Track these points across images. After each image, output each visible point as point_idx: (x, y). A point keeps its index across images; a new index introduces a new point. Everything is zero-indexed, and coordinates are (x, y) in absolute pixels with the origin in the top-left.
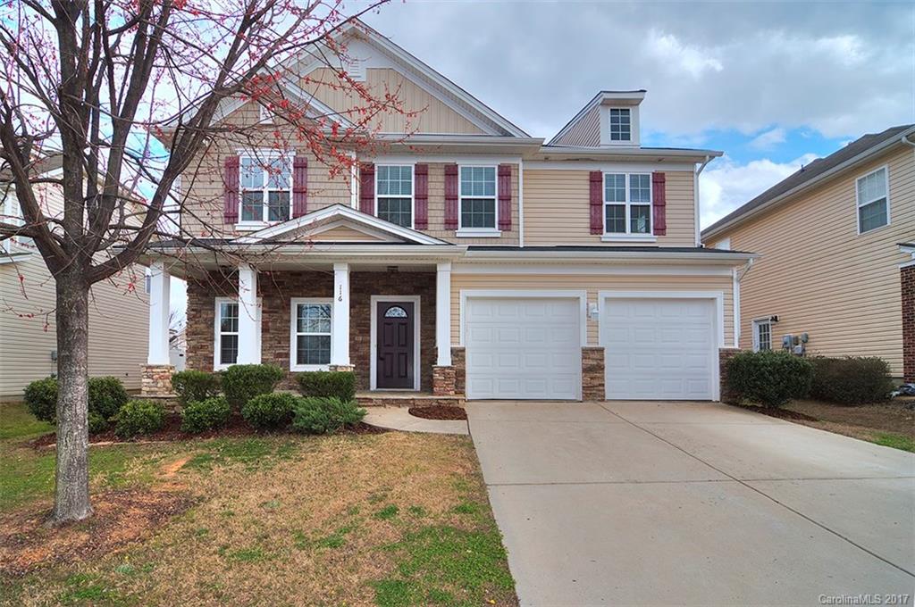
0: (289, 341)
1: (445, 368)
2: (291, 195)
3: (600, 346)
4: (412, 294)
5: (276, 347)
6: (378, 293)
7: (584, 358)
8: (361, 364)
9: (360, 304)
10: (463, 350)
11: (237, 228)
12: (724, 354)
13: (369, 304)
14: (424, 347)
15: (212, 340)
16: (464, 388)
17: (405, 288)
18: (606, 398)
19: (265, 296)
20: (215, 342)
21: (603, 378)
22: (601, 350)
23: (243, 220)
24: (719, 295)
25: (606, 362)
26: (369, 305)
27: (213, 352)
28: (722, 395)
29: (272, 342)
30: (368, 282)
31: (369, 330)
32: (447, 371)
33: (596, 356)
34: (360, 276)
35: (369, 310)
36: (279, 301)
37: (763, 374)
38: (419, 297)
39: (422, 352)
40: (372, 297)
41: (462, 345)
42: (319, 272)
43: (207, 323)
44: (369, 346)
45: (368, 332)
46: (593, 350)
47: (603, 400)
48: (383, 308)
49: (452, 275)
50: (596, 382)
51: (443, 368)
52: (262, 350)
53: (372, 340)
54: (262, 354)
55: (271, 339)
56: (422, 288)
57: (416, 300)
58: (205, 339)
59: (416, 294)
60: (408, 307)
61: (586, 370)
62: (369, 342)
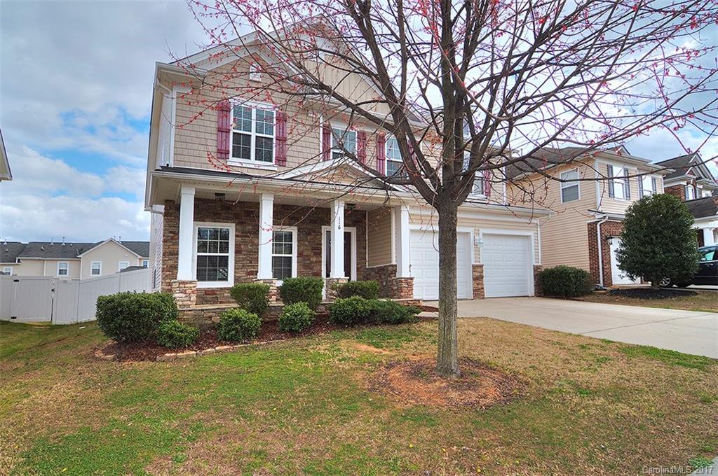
0: (258, 261)
2: (274, 141)
3: (481, 263)
4: (351, 226)
5: (248, 266)
6: (327, 224)
7: (473, 271)
11: (229, 164)
12: (536, 268)
13: (321, 233)
18: (485, 296)
19: (238, 223)
21: (482, 284)
22: (482, 266)
23: (233, 156)
24: (531, 233)
25: (484, 274)
28: (535, 292)
29: (244, 262)
30: (320, 216)
31: (321, 253)
32: (409, 280)
33: (479, 270)
35: (321, 238)
36: (250, 227)
37: (570, 278)
38: (355, 228)
39: (358, 270)
40: (323, 227)
42: (283, 205)
44: (321, 265)
46: (478, 266)
47: (483, 298)
50: (480, 287)
51: (406, 279)
52: (235, 269)
53: (323, 260)
54: (235, 272)
55: (244, 259)
56: (357, 221)
57: (353, 231)
59: (354, 226)
61: (475, 279)
62: (321, 262)
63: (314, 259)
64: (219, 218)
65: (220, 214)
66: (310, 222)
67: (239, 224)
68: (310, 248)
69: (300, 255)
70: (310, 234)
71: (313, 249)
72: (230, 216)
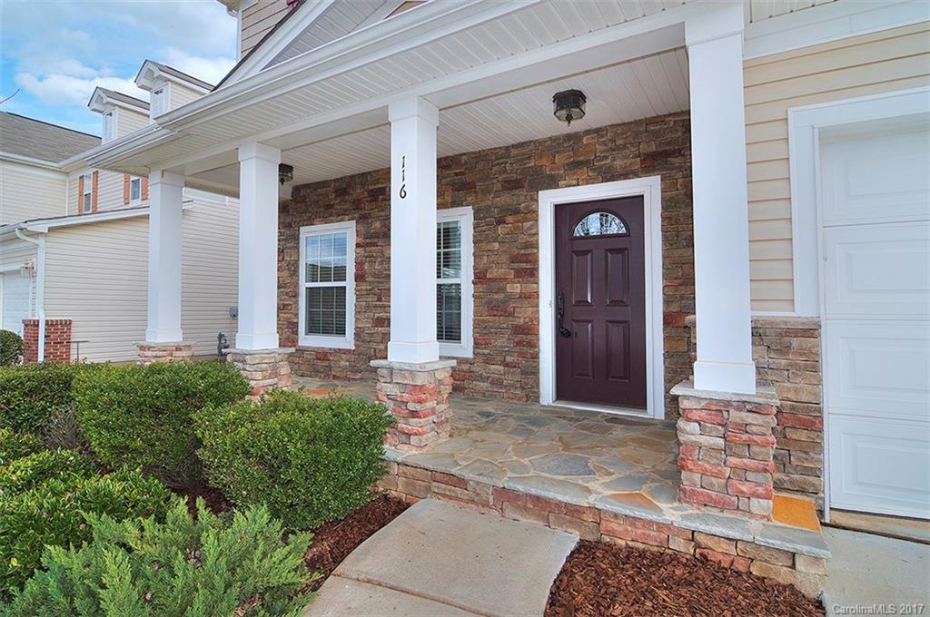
1: (728, 404)
4: (636, 175)
6: (553, 183)
8: (519, 344)
9: (516, 212)
10: (811, 331)
13: (535, 212)
14: (674, 308)
15: (296, 295)
16: (816, 472)
17: (618, 163)
19: (360, 218)
20: (300, 299)
26: (532, 215)
27: (297, 315)
31: (536, 269)
32: (735, 416)
34: (514, 152)
35: (536, 226)
38: (657, 178)
40: (542, 194)
41: (802, 311)
43: (289, 269)
44: (536, 305)
45: (532, 273)
48: (567, 215)
49: (748, 67)
51: (719, 409)
53: (541, 291)
56: (667, 154)
57: (649, 188)
58: (287, 294)
60: (630, 208)
62: (536, 294)
63: (515, 288)
64: (331, 215)
65: (332, 206)
66: (504, 188)
67: (362, 219)
68: (504, 258)
69: (480, 277)
70: (501, 221)
71: (514, 259)
72: (348, 206)
